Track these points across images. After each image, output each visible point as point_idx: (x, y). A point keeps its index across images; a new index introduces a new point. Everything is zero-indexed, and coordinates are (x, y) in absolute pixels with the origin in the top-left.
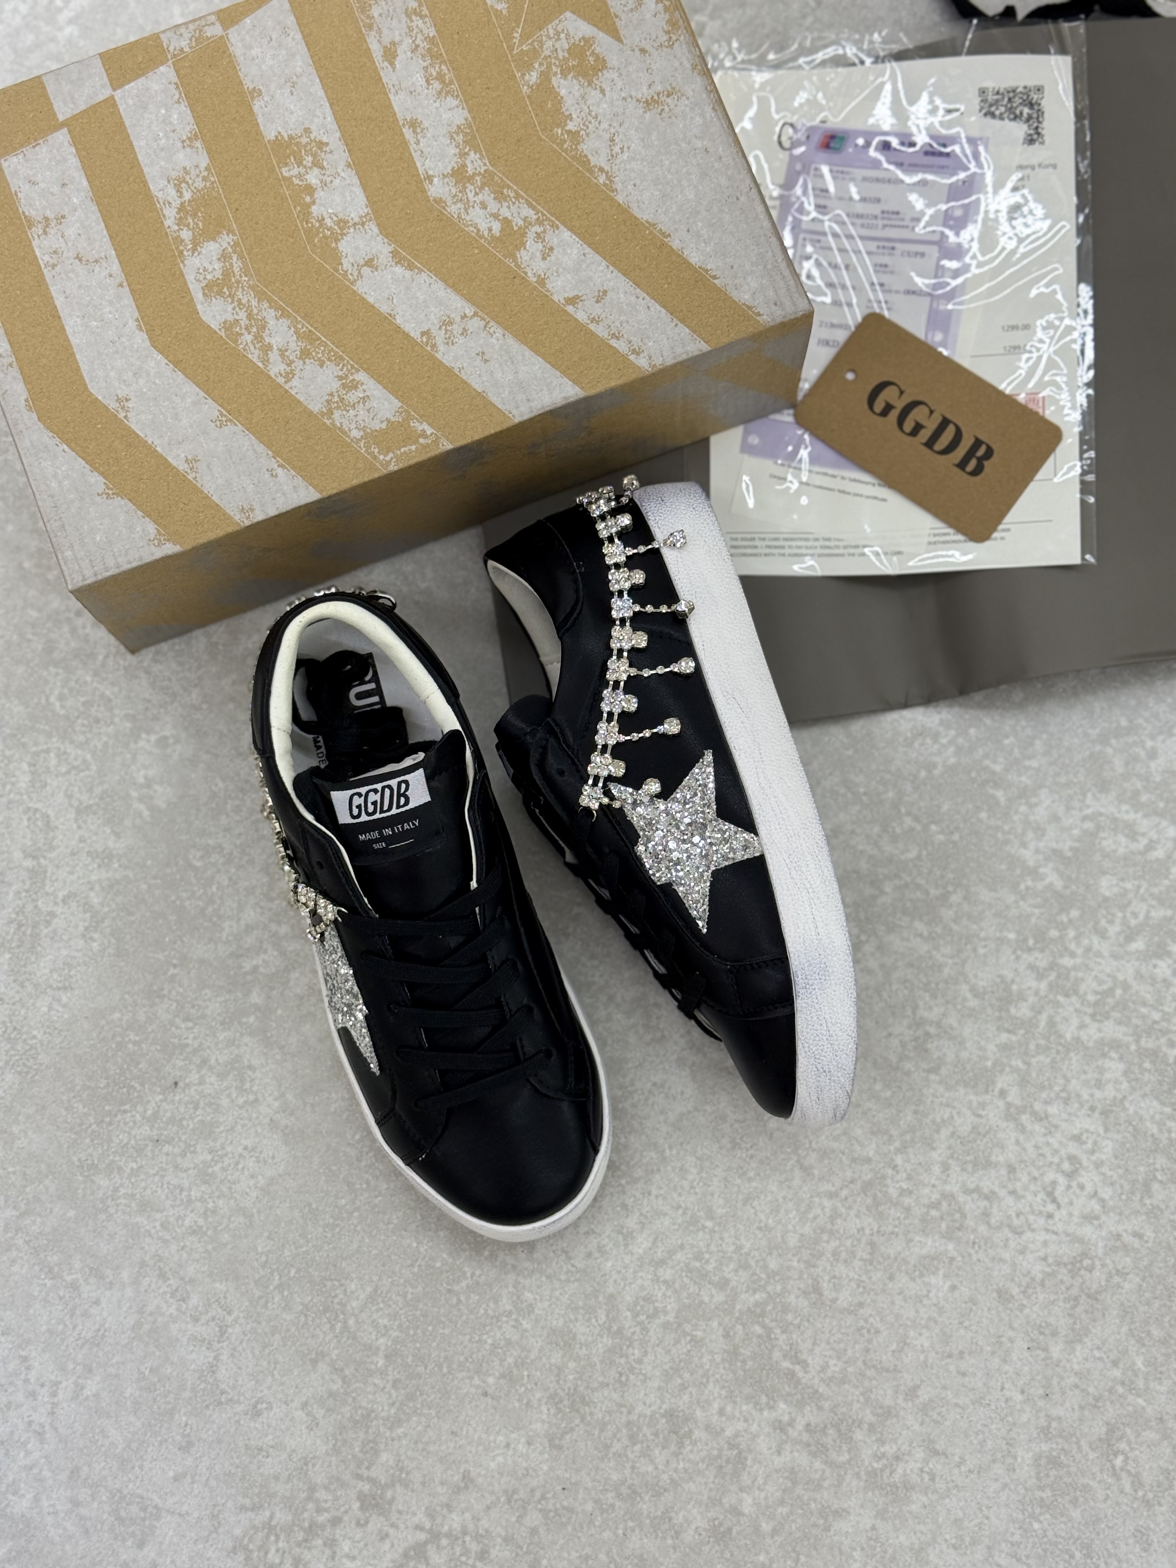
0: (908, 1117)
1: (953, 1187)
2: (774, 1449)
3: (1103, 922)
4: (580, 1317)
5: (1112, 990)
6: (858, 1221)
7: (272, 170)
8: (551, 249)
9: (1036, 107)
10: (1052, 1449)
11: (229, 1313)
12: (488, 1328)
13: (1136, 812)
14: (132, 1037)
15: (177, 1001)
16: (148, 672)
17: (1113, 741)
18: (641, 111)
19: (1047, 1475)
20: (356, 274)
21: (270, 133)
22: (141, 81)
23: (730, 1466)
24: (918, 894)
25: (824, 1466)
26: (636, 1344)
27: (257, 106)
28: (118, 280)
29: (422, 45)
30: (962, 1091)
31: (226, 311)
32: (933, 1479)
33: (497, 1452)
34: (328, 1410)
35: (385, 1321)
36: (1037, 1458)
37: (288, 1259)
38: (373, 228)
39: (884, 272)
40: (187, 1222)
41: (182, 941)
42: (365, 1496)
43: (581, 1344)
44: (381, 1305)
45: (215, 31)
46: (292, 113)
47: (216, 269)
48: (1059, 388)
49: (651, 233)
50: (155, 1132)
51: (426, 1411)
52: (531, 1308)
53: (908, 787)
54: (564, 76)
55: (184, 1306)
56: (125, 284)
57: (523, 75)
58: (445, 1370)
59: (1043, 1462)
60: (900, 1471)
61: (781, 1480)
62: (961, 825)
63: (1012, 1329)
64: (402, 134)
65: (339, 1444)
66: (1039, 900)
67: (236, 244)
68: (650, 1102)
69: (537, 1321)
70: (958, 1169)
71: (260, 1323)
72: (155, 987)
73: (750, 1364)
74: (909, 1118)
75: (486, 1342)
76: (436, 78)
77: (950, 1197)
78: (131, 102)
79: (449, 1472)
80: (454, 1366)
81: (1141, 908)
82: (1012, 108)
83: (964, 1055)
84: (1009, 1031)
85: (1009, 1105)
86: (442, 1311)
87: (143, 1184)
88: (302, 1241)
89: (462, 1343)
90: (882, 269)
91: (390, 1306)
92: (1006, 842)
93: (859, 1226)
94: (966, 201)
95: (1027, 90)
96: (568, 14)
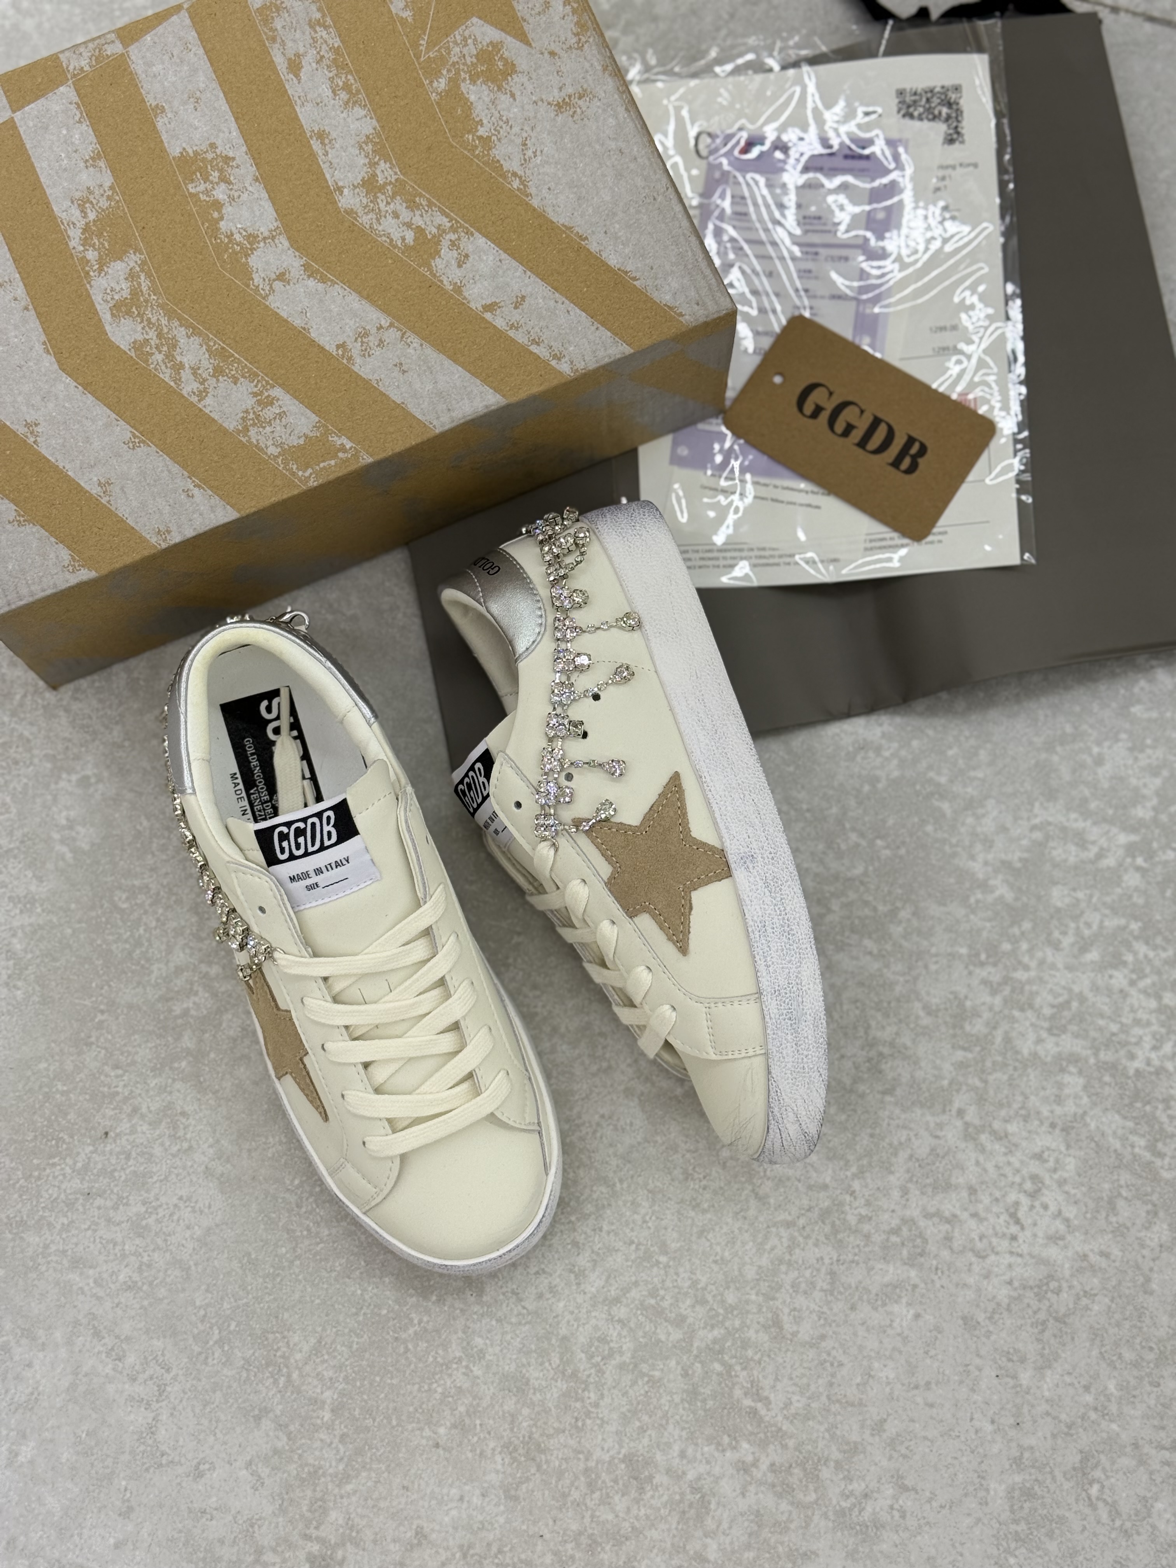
0: (864, 1140)
1: (914, 1212)
2: (738, 1491)
3: (1056, 934)
4: (533, 1361)
5: (1068, 1002)
6: (817, 1250)
7: (178, 187)
8: (467, 256)
9: (955, 107)
10: (1024, 1480)
11: (168, 1371)
12: (437, 1377)
13: (1085, 820)
14: (60, 1087)
15: (106, 1049)
16: (67, 710)
17: (1059, 749)
18: (553, 115)
19: (1022, 1508)
20: (268, 288)
21: (174, 150)
22: (42, 101)
23: (693, 1511)
24: (867, 911)
25: (790, 1508)
26: (591, 1387)
27: (161, 123)
28: (23, 303)
29: (327, 56)
30: (919, 1112)
31: (135, 331)
32: (903, 1516)
33: (450, 1506)
34: (273, 1469)
35: (331, 1373)
36: (1010, 1491)
37: (228, 1312)
38: (283, 242)
39: (809, 278)
40: (122, 1277)
41: (110, 986)
42: (315, 1557)
43: (534, 1389)
44: (326, 1357)
45: (115, 48)
46: (196, 129)
47: (124, 289)
48: (989, 386)
49: (568, 236)
50: (86, 1185)
51: (374, 1466)
52: (481, 1354)
53: (852, 803)
54: (473, 81)
55: (121, 1365)
56: (31, 307)
57: (431, 82)
58: (394, 1423)
59: (1017, 1494)
60: (869, 1509)
61: (746, 1524)
62: (908, 840)
63: (978, 1355)
64: (310, 146)
65: (285, 1504)
66: (990, 913)
67: (144, 263)
68: (598, 1135)
69: (488, 1367)
70: (917, 1192)
71: (200, 1380)
72: (83, 1035)
73: (710, 1403)
74: (865, 1142)
75: (436, 1392)
76: (343, 89)
77: (909, 1222)
78: (31, 124)
79: (402, 1529)
80: (404, 1418)
81: (1095, 918)
82: (930, 108)
83: (919, 1074)
84: (964, 1049)
85: (967, 1125)
86: (389, 1360)
87: (75, 1240)
88: (241, 1293)
89: (411, 1393)
90: (807, 275)
91: (335, 1357)
92: (954, 855)
93: (818, 1256)
94: (888, 203)
95: (945, 90)
96: (475, 20)
